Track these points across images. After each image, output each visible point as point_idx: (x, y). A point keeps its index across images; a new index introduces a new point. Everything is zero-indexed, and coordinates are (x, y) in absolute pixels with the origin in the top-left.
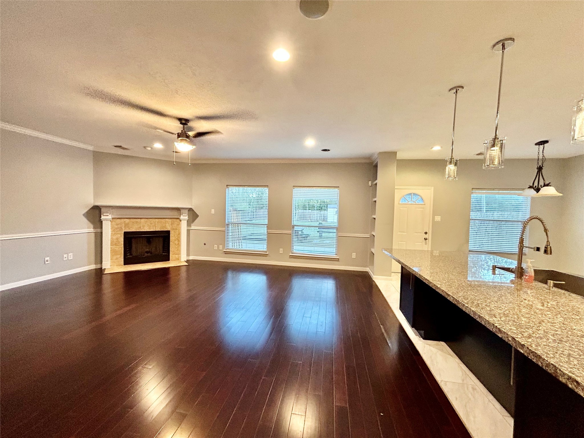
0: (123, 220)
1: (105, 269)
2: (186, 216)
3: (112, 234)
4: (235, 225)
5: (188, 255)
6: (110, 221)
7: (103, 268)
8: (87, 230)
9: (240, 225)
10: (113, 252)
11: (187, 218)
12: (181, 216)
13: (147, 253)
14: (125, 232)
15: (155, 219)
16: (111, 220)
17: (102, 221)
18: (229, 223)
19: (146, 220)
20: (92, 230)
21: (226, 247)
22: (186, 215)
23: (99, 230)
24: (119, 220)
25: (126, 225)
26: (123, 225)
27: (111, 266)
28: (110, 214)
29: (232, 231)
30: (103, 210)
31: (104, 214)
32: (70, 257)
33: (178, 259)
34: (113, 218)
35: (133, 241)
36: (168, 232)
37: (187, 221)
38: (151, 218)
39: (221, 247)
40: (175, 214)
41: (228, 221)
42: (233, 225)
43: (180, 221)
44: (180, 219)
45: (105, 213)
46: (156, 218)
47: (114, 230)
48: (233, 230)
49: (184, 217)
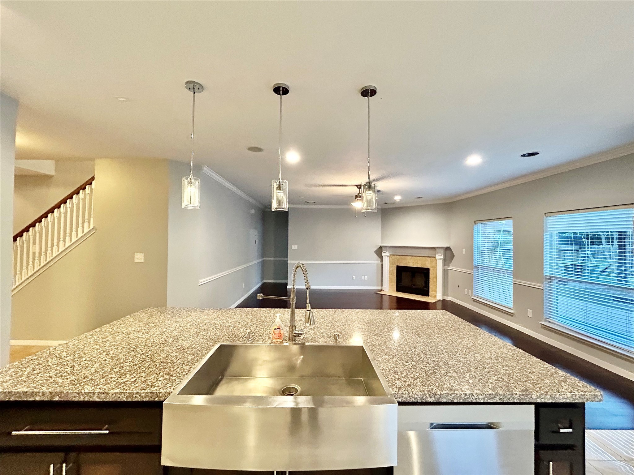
0: (396, 257)
1: (384, 291)
2: (442, 255)
3: (389, 266)
10: (390, 280)
12: (437, 255)
13: (413, 286)
14: (397, 266)
15: (417, 257)
16: (388, 256)
17: (383, 256)
19: (410, 257)
20: (378, 262)
21: (474, 293)
23: (381, 263)
24: (393, 256)
25: (398, 260)
26: (396, 260)
27: (388, 290)
28: (387, 252)
30: (384, 249)
31: (384, 252)
32: (366, 279)
33: (435, 296)
35: (402, 273)
36: (428, 269)
37: (443, 260)
38: (414, 256)
39: (470, 293)
40: (431, 253)
41: (476, 263)
42: (480, 268)
44: (436, 258)
47: (391, 263)
49: (440, 257)
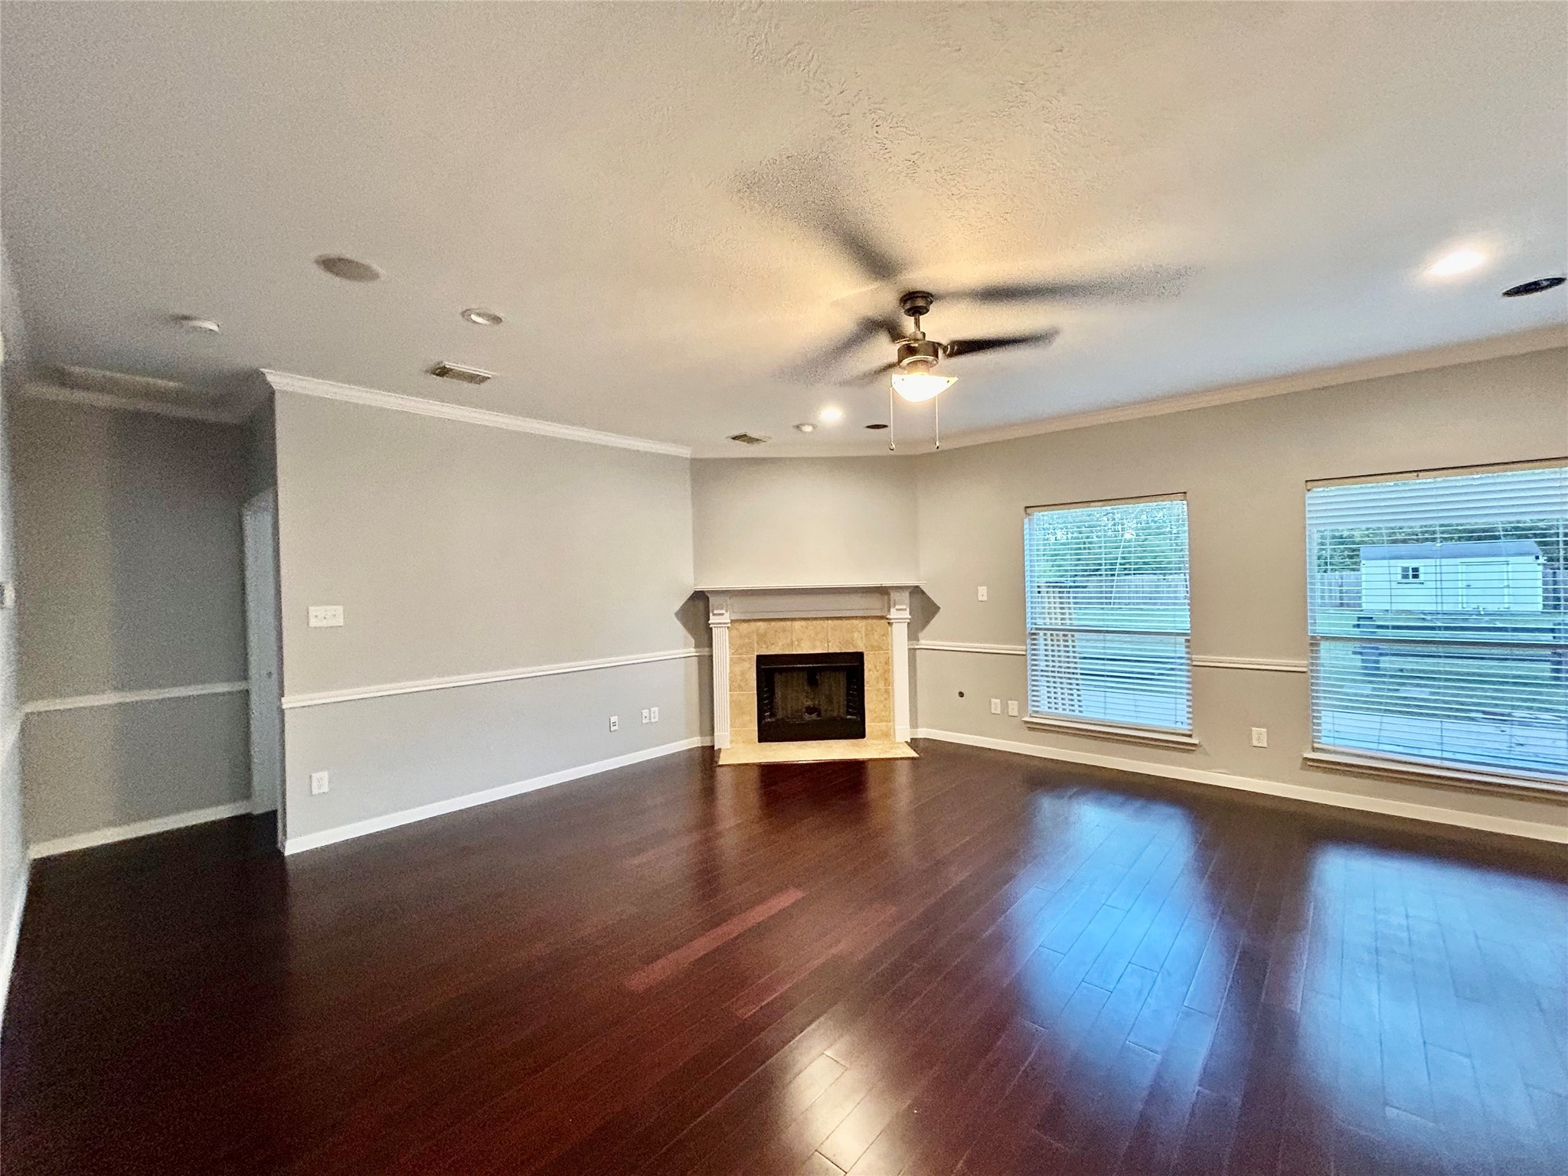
0: (753, 625)
1: (720, 750)
2: (905, 610)
3: (731, 660)
4: (1057, 635)
5: (914, 724)
6: (728, 628)
7: (716, 748)
8: (682, 652)
9: (1073, 636)
10: (736, 707)
11: (907, 615)
12: (892, 610)
13: (810, 713)
14: (759, 657)
15: (826, 621)
16: (729, 625)
17: (711, 629)
18: (1036, 629)
19: (803, 623)
20: (692, 651)
21: (1030, 708)
22: (904, 607)
23: (705, 652)
24: (745, 625)
25: (762, 637)
26: (754, 636)
27: (731, 742)
28: (727, 612)
29: (1046, 656)
30: (712, 600)
31: (715, 612)
32: (654, 718)
33: (887, 735)
34: (732, 621)
35: (778, 679)
36: (859, 656)
37: (909, 623)
38: (816, 619)
39: (1013, 707)
40: (874, 605)
41: (1032, 624)
42: (1049, 637)
43: (889, 623)
44: (887, 619)
45: (717, 609)
46: (828, 618)
47: (737, 649)
48: (1050, 653)
49: (901, 613)
